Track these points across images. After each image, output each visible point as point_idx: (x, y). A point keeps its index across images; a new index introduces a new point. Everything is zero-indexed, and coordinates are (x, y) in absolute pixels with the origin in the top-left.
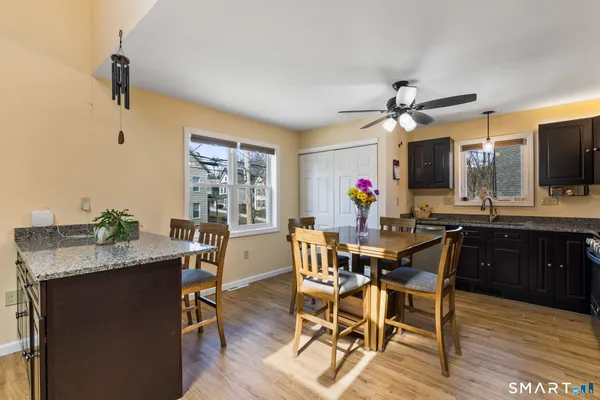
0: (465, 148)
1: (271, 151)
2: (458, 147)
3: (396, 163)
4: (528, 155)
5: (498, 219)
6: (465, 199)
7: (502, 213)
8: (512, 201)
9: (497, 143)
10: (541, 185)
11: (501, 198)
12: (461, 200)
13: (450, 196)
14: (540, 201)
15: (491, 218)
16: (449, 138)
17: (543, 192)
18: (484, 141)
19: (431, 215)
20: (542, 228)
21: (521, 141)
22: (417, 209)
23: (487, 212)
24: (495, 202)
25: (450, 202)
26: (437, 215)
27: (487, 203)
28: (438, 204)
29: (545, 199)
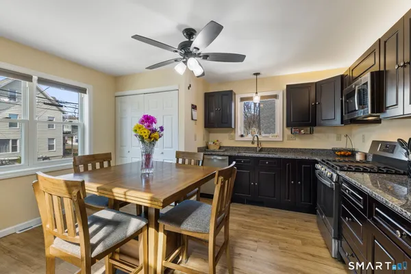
0: (242, 99)
1: (83, 91)
2: (238, 99)
3: (194, 107)
4: (280, 106)
5: (262, 150)
6: (242, 136)
7: (264, 145)
8: (270, 137)
9: (262, 97)
10: (288, 126)
11: (264, 135)
12: (240, 137)
13: (232, 134)
14: (286, 138)
15: (258, 149)
16: (232, 91)
17: (288, 131)
18: (254, 95)
19: (220, 148)
21: (276, 97)
22: (211, 143)
23: (255, 145)
24: (261, 138)
25: (233, 138)
26: (224, 147)
27: (256, 139)
28: (224, 139)
29: (288, 136)
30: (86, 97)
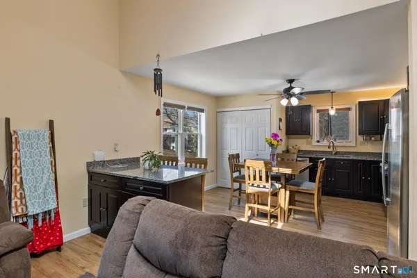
0: (318, 111)
1: (202, 111)
2: (314, 110)
3: (280, 120)
4: (353, 116)
5: (337, 153)
6: (318, 142)
7: (339, 150)
8: (344, 143)
9: (337, 110)
10: (359, 134)
11: (338, 141)
12: (316, 143)
13: (310, 140)
14: (358, 144)
15: (333, 153)
16: (310, 105)
17: (360, 138)
18: (329, 108)
19: (299, 151)
20: (360, 158)
21: (349, 109)
22: (290, 147)
23: (331, 150)
24: (336, 144)
25: (310, 143)
26: (302, 151)
27: (331, 144)
28: (302, 144)
29: (361, 142)
30: (203, 115)
